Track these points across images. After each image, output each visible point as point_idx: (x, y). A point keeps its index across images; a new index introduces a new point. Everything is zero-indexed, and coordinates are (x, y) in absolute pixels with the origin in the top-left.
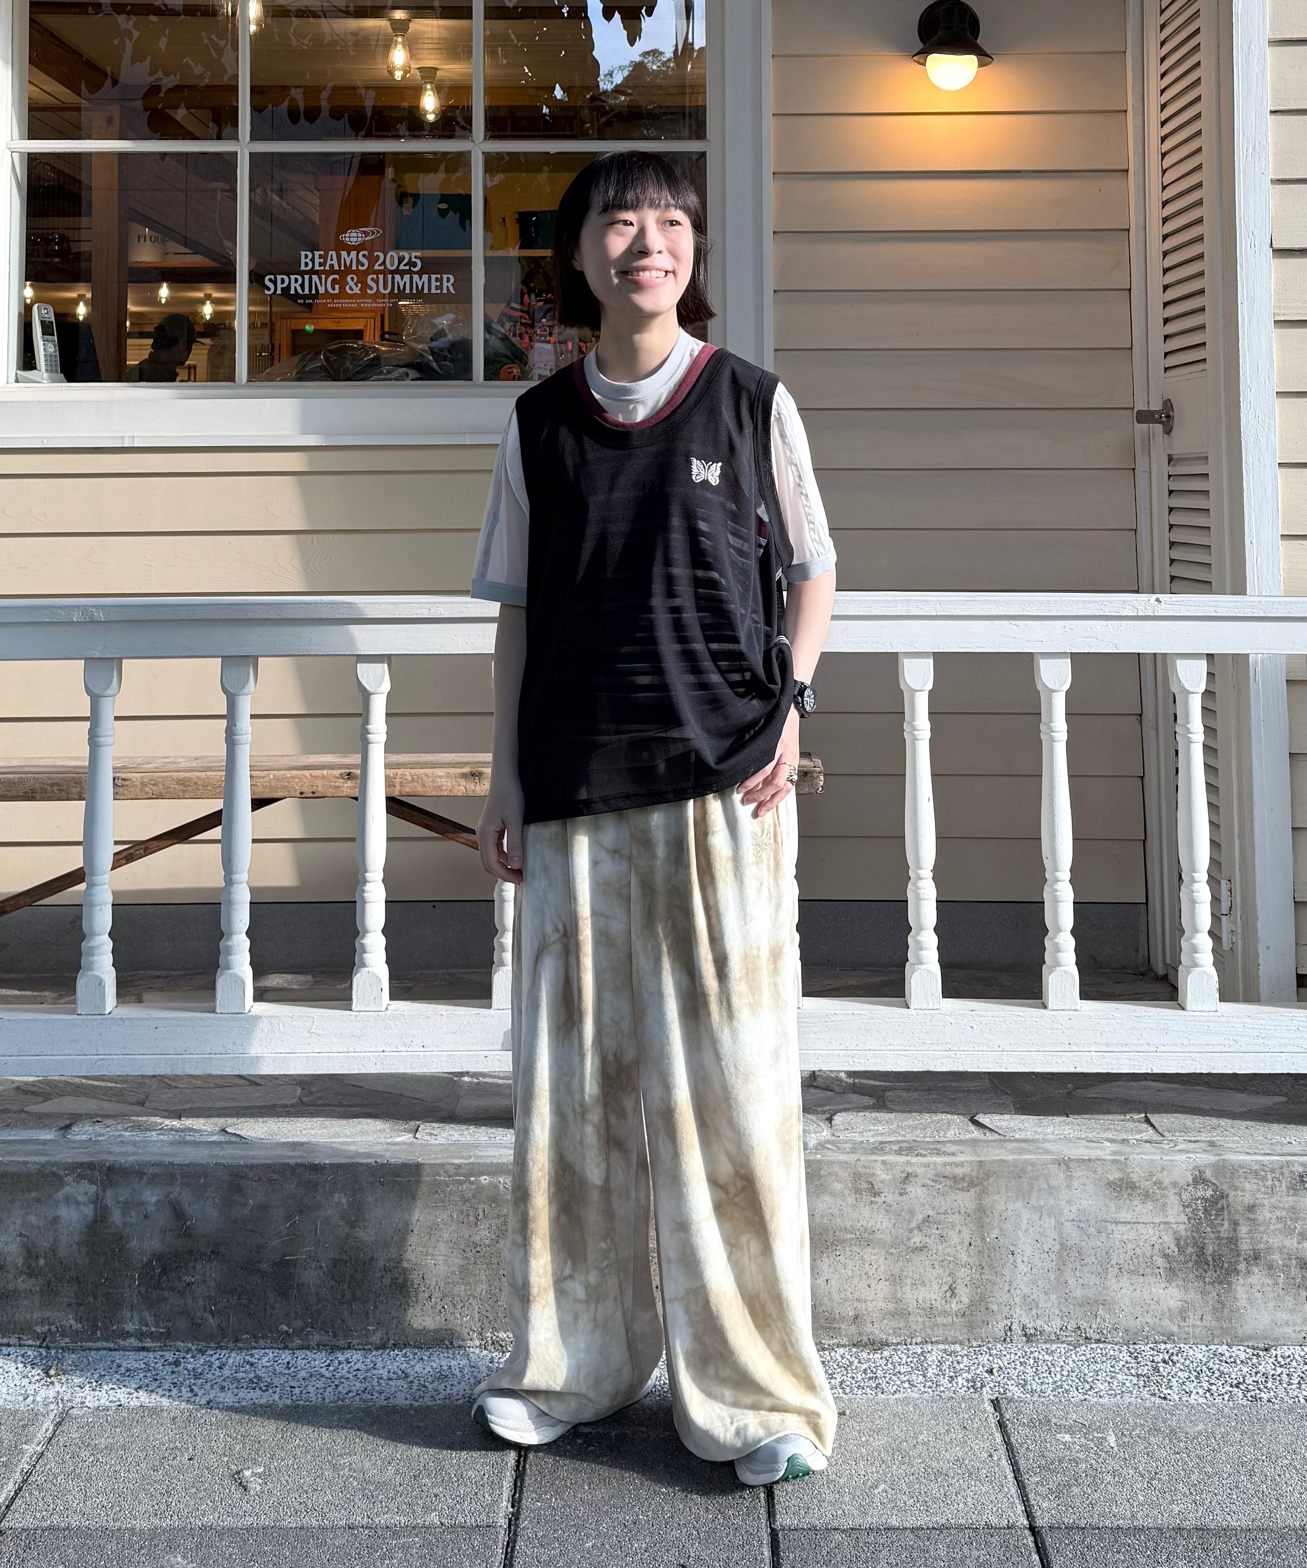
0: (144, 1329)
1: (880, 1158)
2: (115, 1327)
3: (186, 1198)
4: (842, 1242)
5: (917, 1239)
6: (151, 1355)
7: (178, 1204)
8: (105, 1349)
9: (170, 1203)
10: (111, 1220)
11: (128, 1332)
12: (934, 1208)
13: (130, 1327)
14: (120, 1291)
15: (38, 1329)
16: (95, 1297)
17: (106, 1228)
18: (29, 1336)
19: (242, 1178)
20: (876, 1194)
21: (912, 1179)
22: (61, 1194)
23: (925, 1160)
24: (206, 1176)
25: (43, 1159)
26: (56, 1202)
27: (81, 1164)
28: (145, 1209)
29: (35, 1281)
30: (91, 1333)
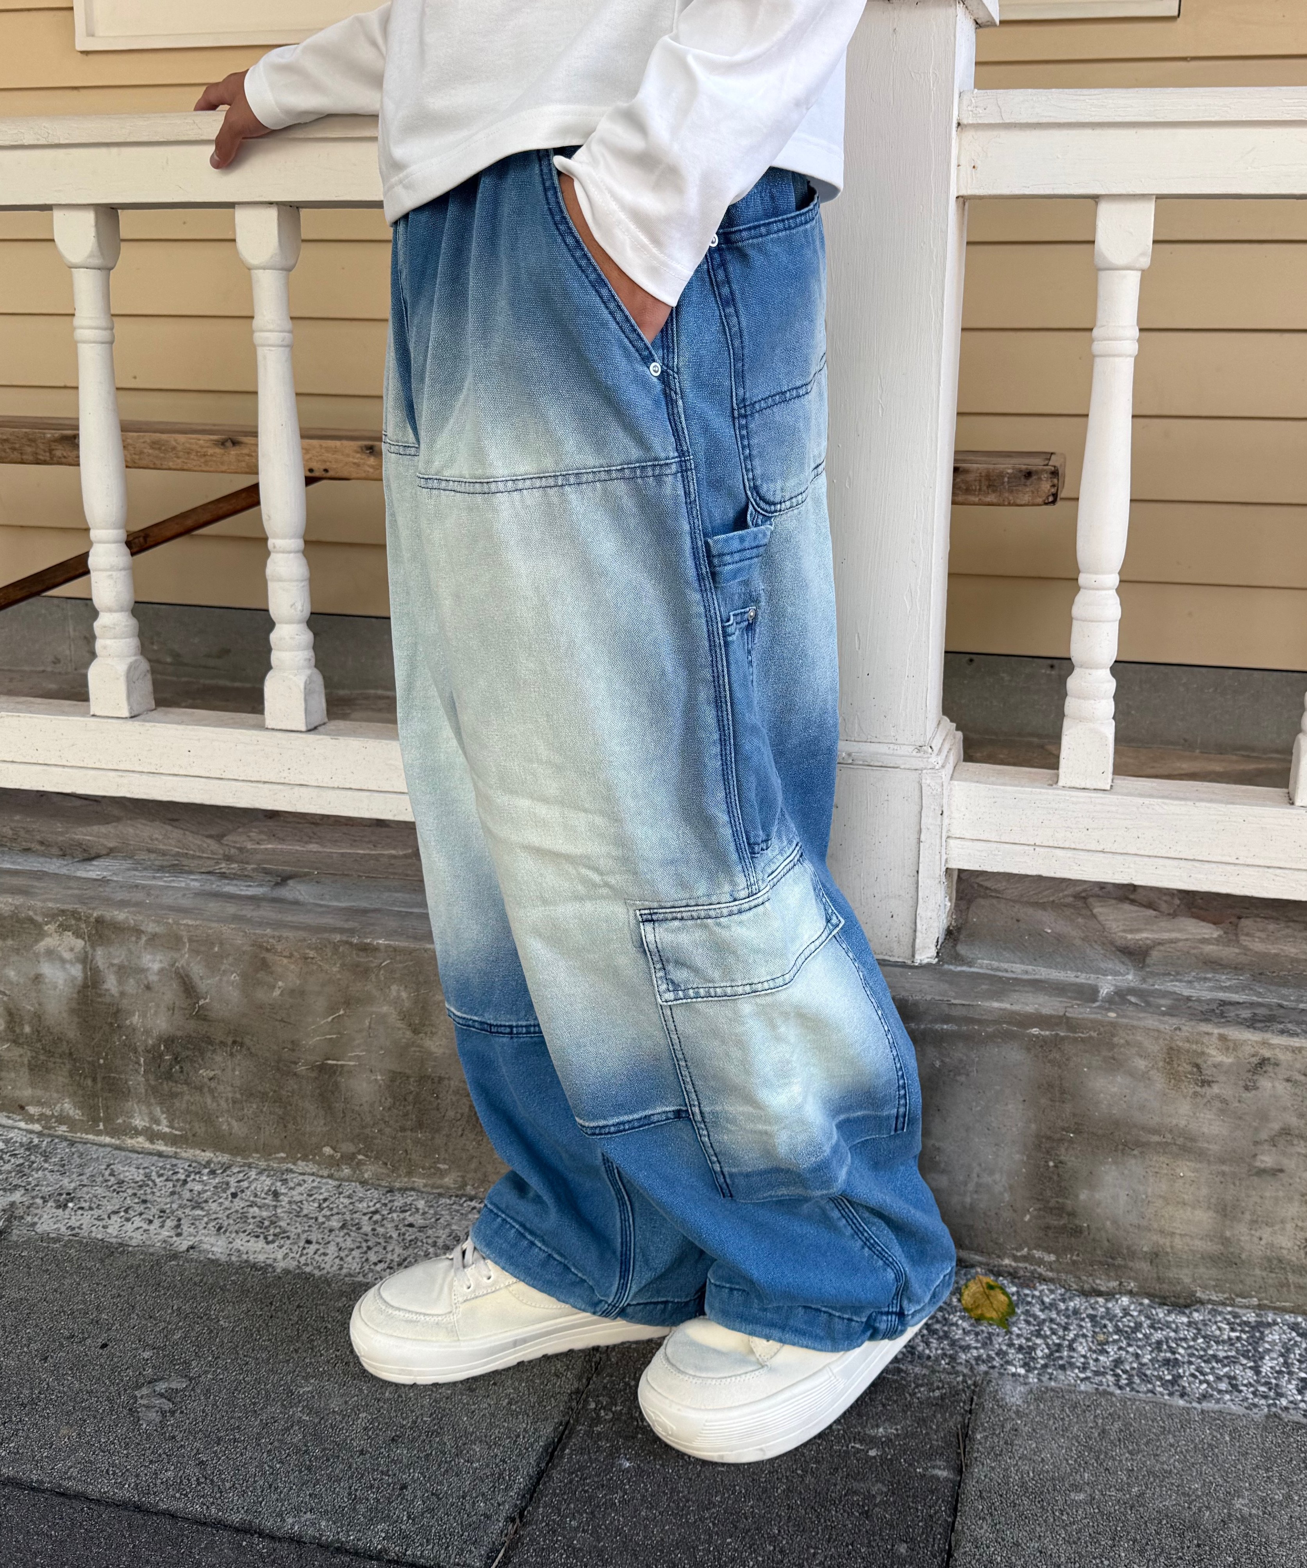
0: (155, 1127)
1: (1217, 1031)
2: (120, 1121)
3: (197, 970)
4: (1141, 1144)
5: (1266, 1160)
6: (166, 1162)
7: (187, 976)
8: (108, 1145)
9: (177, 973)
10: (105, 986)
11: (135, 1129)
13: (138, 1123)
14: (123, 1076)
15: (32, 1110)
16: (94, 1080)
17: (100, 996)
18: (20, 1117)
19: (268, 950)
20: (1209, 1083)
21: (1269, 1068)
22: (42, 946)
24: (221, 944)
25: (21, 899)
26: (37, 955)
27: (63, 911)
28: (146, 978)
29: (21, 1051)
30: (92, 1122)
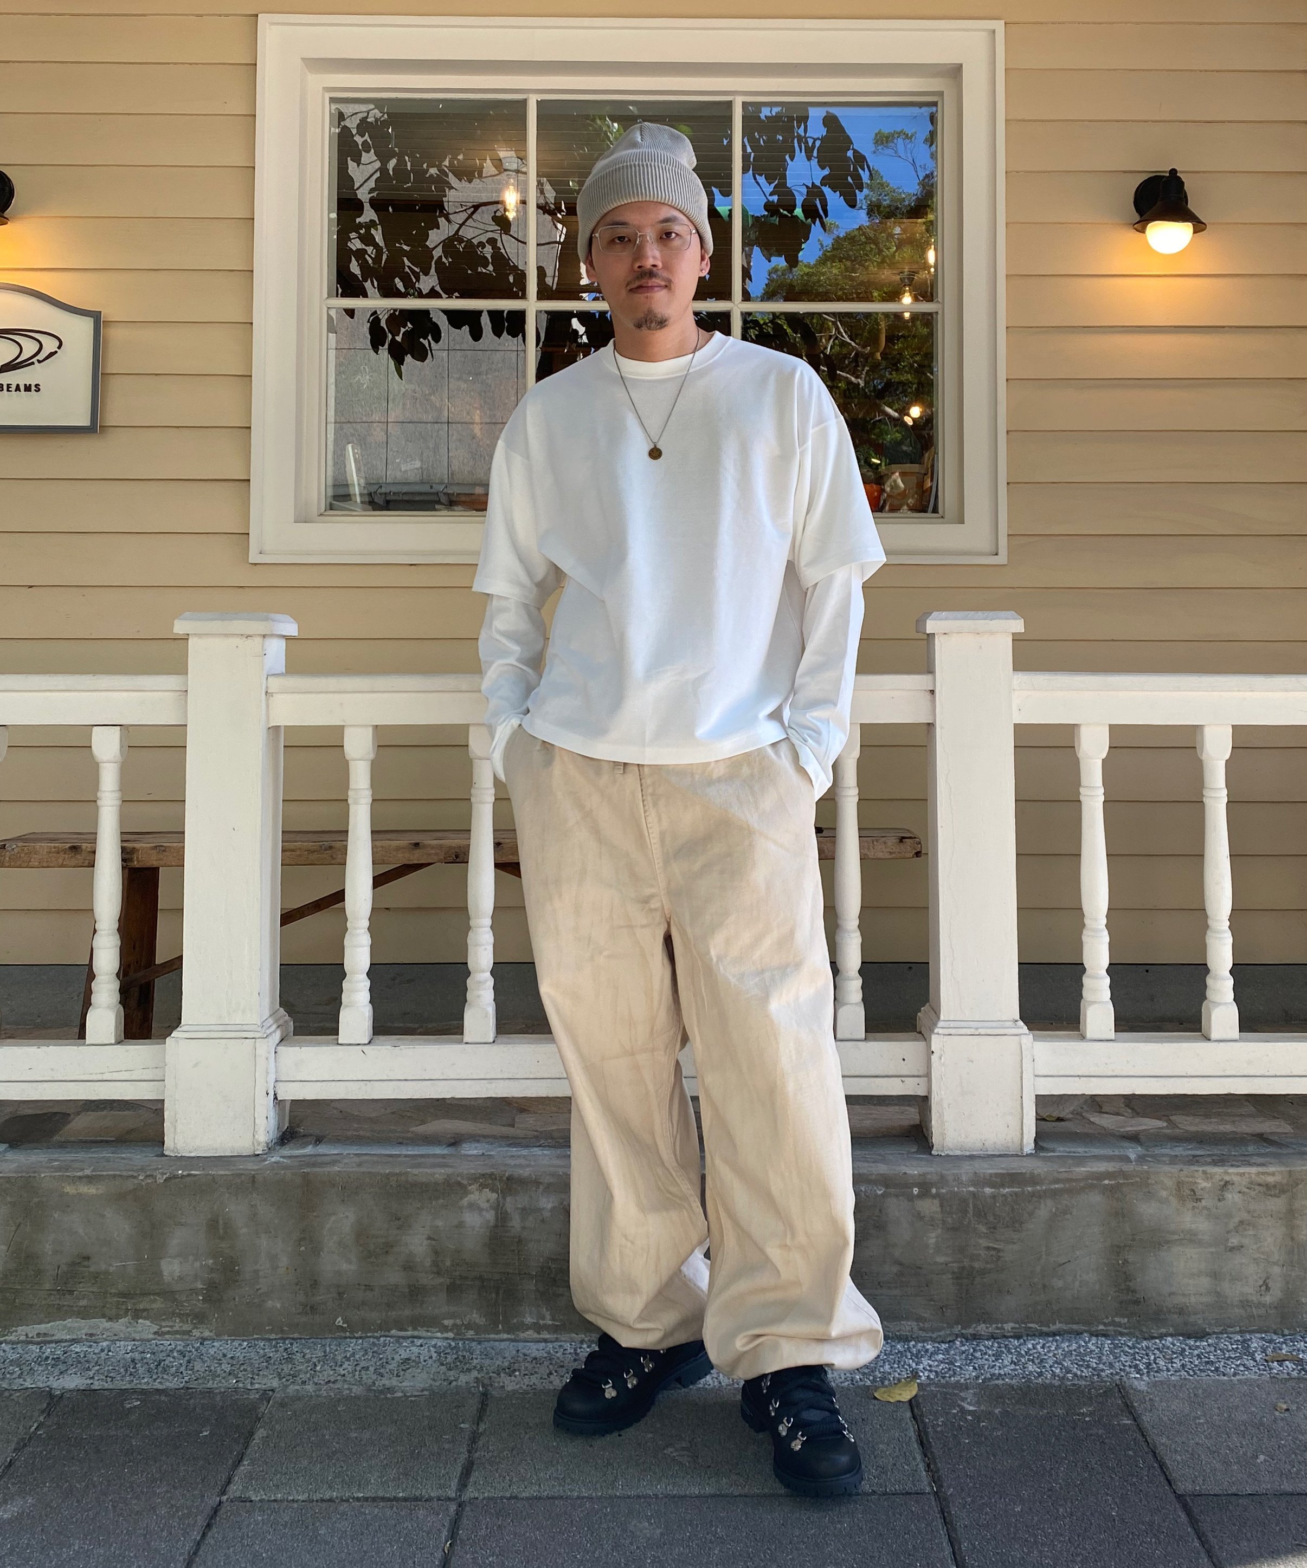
0: (541, 1322)
1: (1201, 1169)
2: (515, 1321)
4: (1168, 1242)
5: (1234, 1241)
6: (550, 1345)
8: (507, 1340)
10: (511, 1225)
11: (527, 1325)
12: (1249, 1212)
13: (529, 1320)
14: (519, 1287)
15: (446, 1322)
16: (497, 1294)
17: (507, 1231)
18: (437, 1329)
20: (1200, 1200)
21: (1230, 1187)
22: (465, 1201)
23: (1241, 1170)
25: (449, 1171)
26: (461, 1208)
27: (483, 1175)
28: (542, 1214)
29: (441, 1280)
30: (493, 1326)
